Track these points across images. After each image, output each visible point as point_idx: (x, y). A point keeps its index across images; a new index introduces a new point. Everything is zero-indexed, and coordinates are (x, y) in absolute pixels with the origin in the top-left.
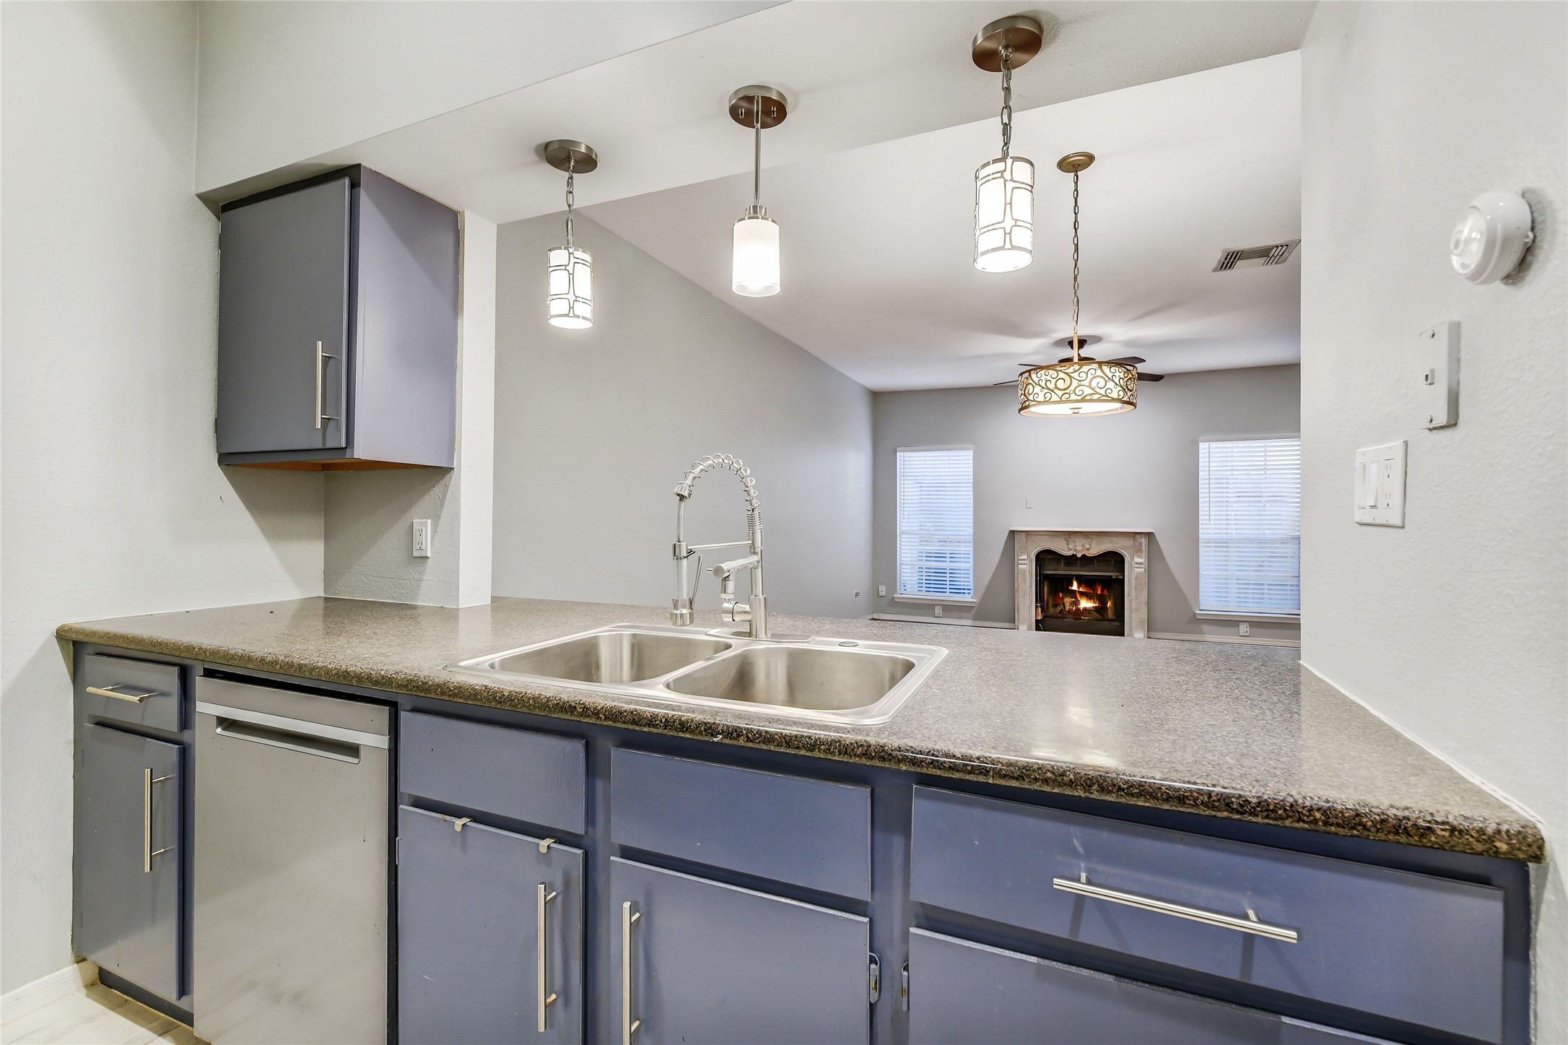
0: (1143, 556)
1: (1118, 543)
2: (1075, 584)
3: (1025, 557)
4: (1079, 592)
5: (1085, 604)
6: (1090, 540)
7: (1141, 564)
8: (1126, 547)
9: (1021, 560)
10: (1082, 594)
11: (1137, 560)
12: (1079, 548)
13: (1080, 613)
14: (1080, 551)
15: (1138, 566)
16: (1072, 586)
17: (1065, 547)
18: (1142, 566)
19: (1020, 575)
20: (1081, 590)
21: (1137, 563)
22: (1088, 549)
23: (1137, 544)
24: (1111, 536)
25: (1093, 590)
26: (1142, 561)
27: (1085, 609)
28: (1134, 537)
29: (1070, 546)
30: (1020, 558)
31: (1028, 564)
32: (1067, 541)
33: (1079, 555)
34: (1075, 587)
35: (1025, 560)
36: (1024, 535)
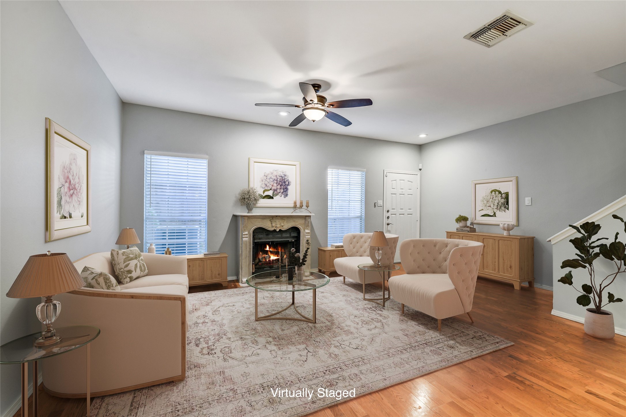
0: (309, 229)
1: (297, 222)
2: (268, 247)
3: (247, 233)
4: (270, 251)
5: (273, 257)
6: (283, 221)
7: (309, 233)
8: (301, 224)
9: (245, 235)
10: (271, 252)
11: (307, 231)
12: (278, 226)
13: (271, 263)
14: (279, 227)
15: (307, 234)
16: (266, 248)
17: (270, 225)
18: (309, 234)
19: (244, 245)
20: (270, 250)
21: (307, 233)
22: (282, 226)
23: (307, 222)
24: (294, 218)
25: (277, 250)
26: (309, 231)
27: (273, 260)
28: (305, 219)
29: (274, 225)
30: (243, 234)
31: (248, 237)
32: (271, 222)
33: (278, 230)
34: (268, 248)
35: (247, 235)
36: (246, 218)
